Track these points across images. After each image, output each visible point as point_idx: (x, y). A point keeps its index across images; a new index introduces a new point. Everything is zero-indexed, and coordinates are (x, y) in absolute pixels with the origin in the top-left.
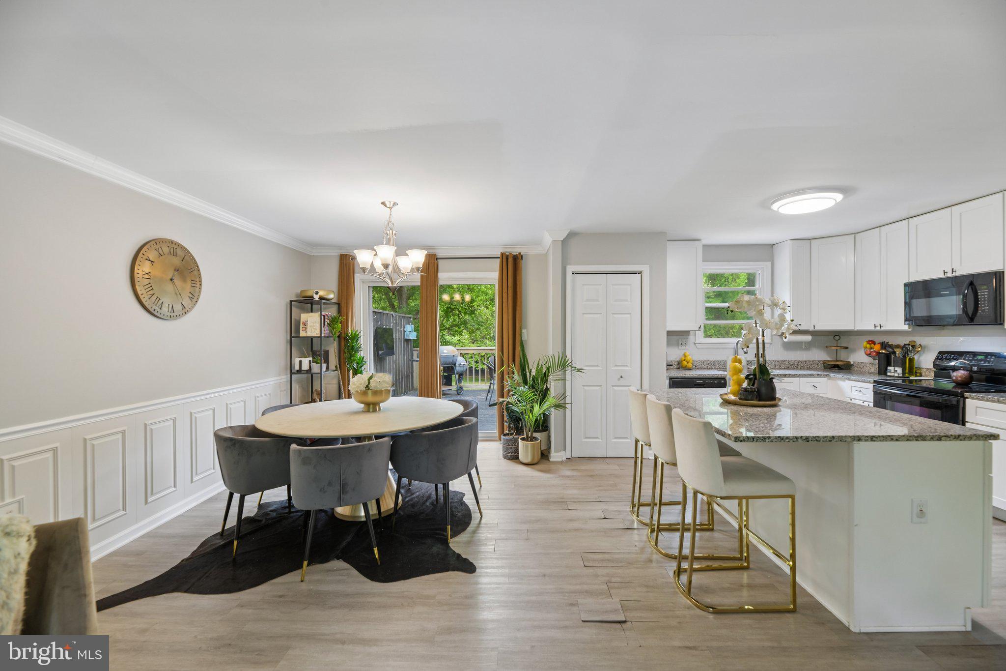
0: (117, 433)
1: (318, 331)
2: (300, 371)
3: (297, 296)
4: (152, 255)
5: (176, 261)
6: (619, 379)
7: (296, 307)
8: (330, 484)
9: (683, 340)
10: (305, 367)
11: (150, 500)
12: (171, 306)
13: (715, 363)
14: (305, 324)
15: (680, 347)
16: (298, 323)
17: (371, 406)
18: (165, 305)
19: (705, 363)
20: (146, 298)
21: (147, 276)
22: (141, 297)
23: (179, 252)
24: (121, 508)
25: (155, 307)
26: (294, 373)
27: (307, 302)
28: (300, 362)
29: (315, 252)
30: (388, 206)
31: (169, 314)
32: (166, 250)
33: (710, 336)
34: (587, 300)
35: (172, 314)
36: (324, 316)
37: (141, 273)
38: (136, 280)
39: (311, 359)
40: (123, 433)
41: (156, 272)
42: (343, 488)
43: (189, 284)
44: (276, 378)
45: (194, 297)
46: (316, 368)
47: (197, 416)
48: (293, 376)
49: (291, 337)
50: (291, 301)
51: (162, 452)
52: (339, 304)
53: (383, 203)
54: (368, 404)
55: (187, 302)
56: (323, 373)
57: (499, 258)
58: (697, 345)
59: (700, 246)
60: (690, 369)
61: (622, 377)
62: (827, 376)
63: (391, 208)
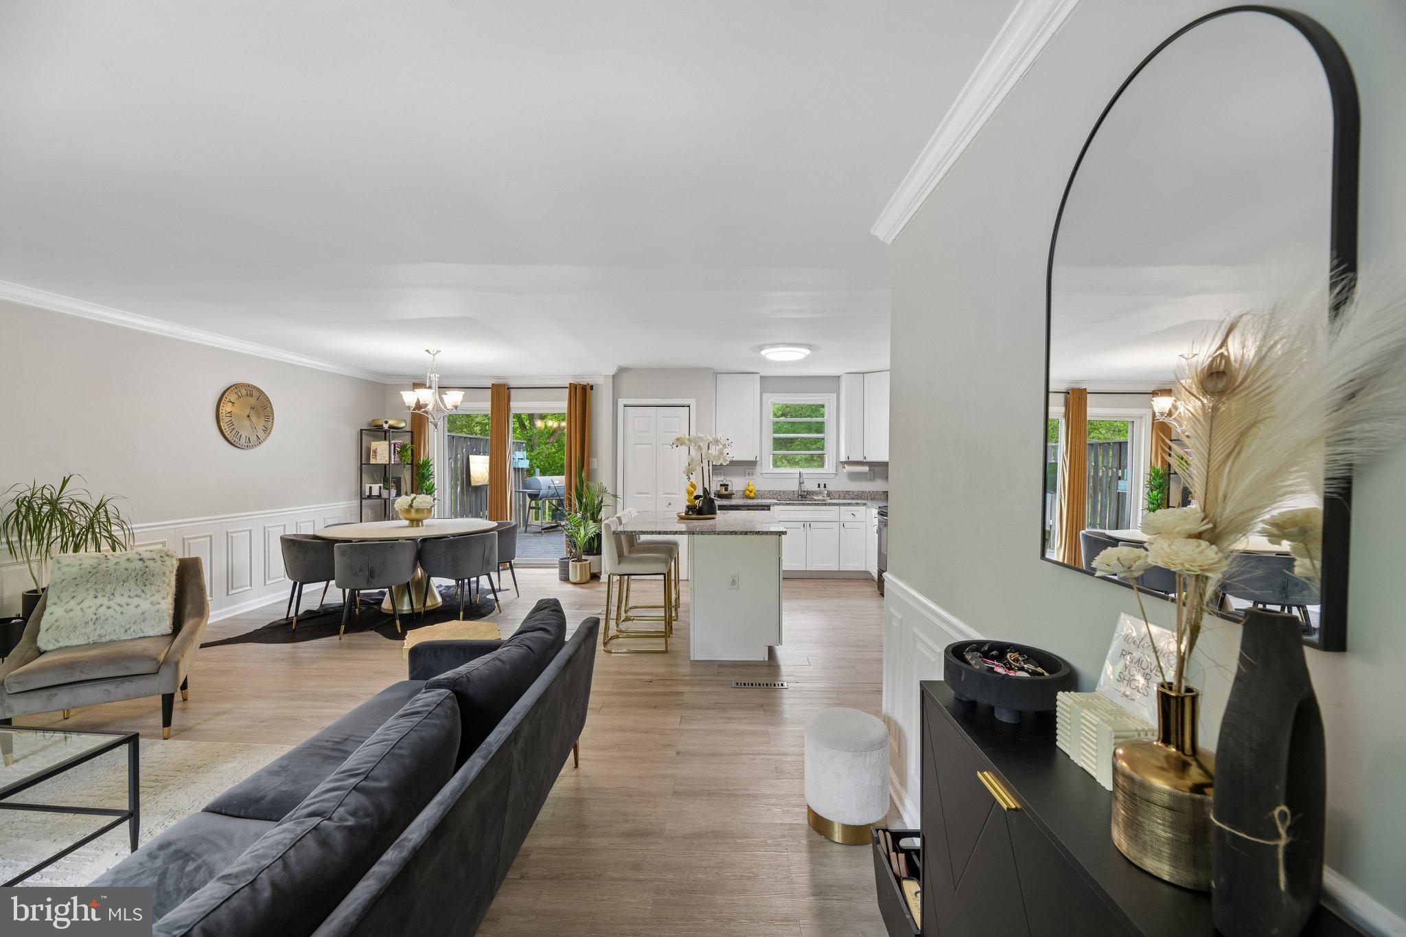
0: (206, 536)
1: (387, 458)
2: (370, 497)
3: (370, 424)
4: (233, 397)
5: (252, 401)
6: (668, 506)
7: (367, 435)
8: (361, 570)
9: (750, 470)
10: (375, 492)
11: (230, 593)
12: (247, 438)
14: (375, 452)
15: (747, 477)
16: (369, 449)
17: (415, 522)
18: (243, 437)
20: (228, 432)
21: (229, 415)
22: (225, 431)
23: (255, 393)
25: (235, 439)
26: (365, 498)
27: (377, 431)
28: (371, 488)
29: (389, 381)
30: (430, 353)
31: (246, 444)
32: (244, 392)
33: (778, 467)
34: (638, 432)
35: (249, 444)
36: (395, 445)
37: (224, 412)
38: (221, 418)
39: (382, 485)
40: (211, 537)
41: (236, 410)
42: (372, 574)
43: (263, 418)
44: (345, 503)
45: (267, 430)
46: (385, 494)
47: (270, 529)
48: (364, 501)
49: (361, 464)
50: (361, 430)
51: (241, 557)
52: (412, 432)
53: (427, 351)
54: (412, 521)
55: (261, 434)
56: (391, 498)
57: (567, 388)
58: (764, 476)
59: (757, 378)
60: (753, 498)
61: (670, 504)
62: (865, 504)
63: (434, 355)
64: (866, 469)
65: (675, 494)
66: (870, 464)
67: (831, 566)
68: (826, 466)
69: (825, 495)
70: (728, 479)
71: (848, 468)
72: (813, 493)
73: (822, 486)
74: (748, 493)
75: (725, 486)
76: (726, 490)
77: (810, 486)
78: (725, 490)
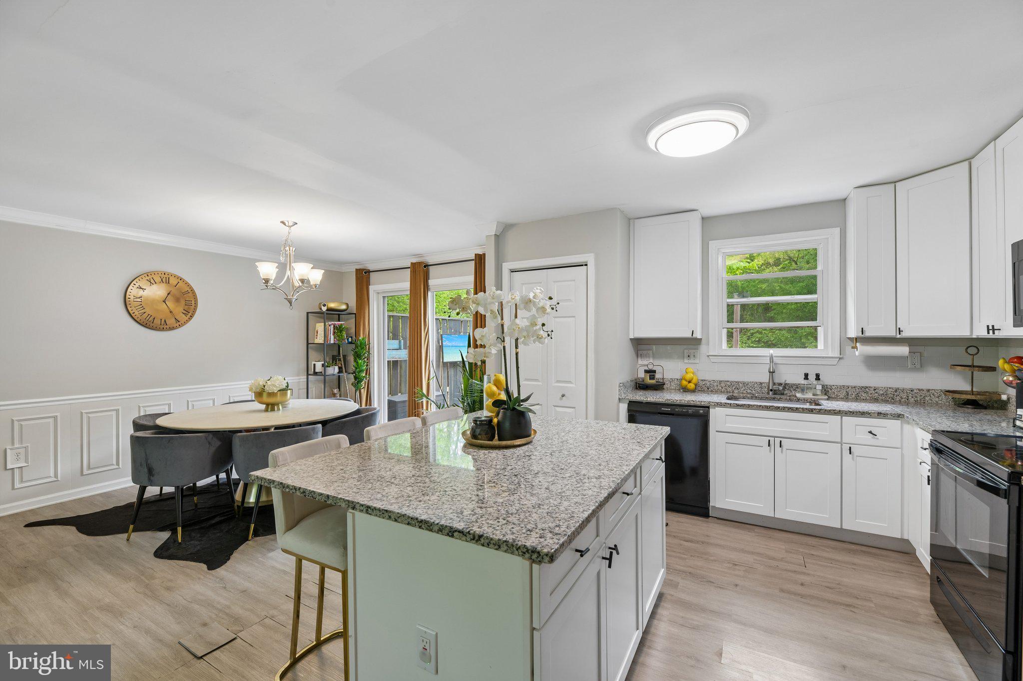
1: (323, 338)
2: (315, 373)
3: (314, 308)
4: (144, 284)
5: (169, 287)
6: (561, 399)
9: (691, 351)
10: (319, 369)
12: (162, 321)
13: (739, 385)
14: (317, 333)
15: (686, 361)
17: (270, 406)
18: (157, 320)
19: (723, 385)
20: (138, 316)
21: (138, 299)
22: (133, 315)
23: (172, 280)
24: (114, 462)
25: (147, 322)
26: (311, 375)
28: (315, 365)
30: (287, 225)
31: (162, 326)
32: (157, 279)
35: (166, 327)
36: (331, 325)
37: (133, 298)
38: (128, 303)
39: (323, 362)
40: (117, 411)
43: (183, 303)
45: (190, 314)
49: (307, 343)
50: (308, 313)
52: (356, 314)
53: (283, 222)
54: (267, 405)
55: (181, 318)
57: (473, 260)
58: (713, 359)
59: (695, 219)
60: (693, 391)
61: (563, 396)
62: (899, 416)
63: (290, 227)
64: (904, 350)
65: (570, 382)
66: (911, 342)
67: (826, 518)
68: (821, 344)
69: (819, 392)
70: (656, 362)
71: (863, 349)
72: (797, 387)
73: (812, 377)
74: (684, 383)
75: (651, 373)
76: (652, 378)
77: (791, 375)
78: (650, 379)
